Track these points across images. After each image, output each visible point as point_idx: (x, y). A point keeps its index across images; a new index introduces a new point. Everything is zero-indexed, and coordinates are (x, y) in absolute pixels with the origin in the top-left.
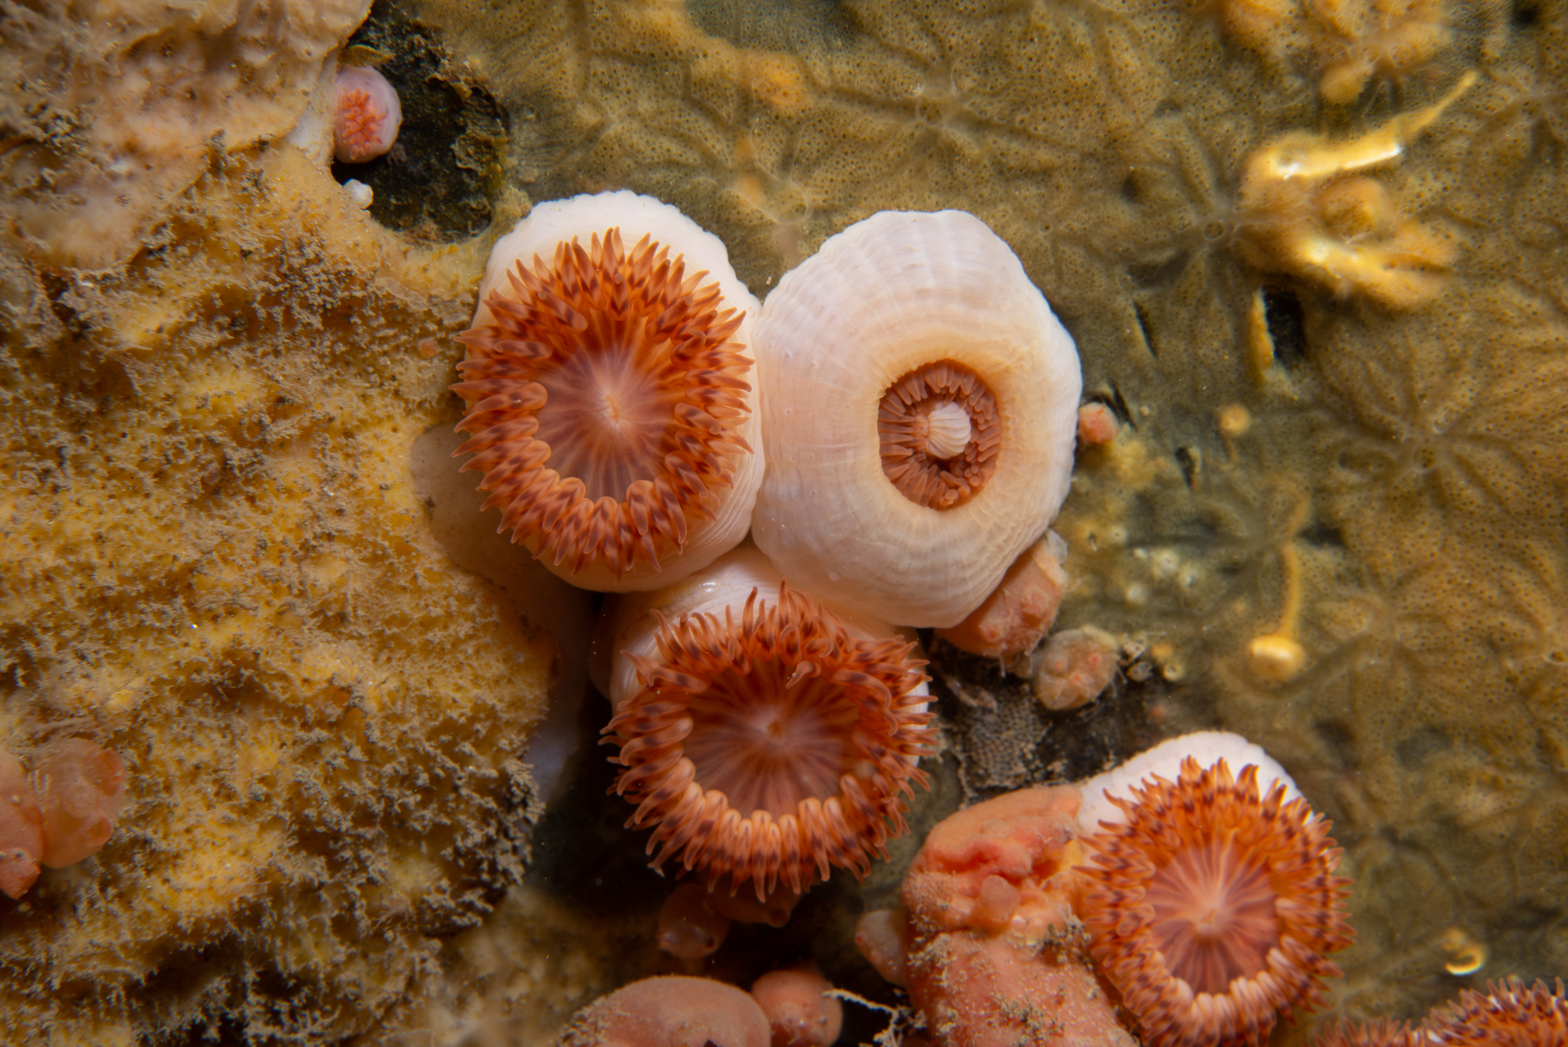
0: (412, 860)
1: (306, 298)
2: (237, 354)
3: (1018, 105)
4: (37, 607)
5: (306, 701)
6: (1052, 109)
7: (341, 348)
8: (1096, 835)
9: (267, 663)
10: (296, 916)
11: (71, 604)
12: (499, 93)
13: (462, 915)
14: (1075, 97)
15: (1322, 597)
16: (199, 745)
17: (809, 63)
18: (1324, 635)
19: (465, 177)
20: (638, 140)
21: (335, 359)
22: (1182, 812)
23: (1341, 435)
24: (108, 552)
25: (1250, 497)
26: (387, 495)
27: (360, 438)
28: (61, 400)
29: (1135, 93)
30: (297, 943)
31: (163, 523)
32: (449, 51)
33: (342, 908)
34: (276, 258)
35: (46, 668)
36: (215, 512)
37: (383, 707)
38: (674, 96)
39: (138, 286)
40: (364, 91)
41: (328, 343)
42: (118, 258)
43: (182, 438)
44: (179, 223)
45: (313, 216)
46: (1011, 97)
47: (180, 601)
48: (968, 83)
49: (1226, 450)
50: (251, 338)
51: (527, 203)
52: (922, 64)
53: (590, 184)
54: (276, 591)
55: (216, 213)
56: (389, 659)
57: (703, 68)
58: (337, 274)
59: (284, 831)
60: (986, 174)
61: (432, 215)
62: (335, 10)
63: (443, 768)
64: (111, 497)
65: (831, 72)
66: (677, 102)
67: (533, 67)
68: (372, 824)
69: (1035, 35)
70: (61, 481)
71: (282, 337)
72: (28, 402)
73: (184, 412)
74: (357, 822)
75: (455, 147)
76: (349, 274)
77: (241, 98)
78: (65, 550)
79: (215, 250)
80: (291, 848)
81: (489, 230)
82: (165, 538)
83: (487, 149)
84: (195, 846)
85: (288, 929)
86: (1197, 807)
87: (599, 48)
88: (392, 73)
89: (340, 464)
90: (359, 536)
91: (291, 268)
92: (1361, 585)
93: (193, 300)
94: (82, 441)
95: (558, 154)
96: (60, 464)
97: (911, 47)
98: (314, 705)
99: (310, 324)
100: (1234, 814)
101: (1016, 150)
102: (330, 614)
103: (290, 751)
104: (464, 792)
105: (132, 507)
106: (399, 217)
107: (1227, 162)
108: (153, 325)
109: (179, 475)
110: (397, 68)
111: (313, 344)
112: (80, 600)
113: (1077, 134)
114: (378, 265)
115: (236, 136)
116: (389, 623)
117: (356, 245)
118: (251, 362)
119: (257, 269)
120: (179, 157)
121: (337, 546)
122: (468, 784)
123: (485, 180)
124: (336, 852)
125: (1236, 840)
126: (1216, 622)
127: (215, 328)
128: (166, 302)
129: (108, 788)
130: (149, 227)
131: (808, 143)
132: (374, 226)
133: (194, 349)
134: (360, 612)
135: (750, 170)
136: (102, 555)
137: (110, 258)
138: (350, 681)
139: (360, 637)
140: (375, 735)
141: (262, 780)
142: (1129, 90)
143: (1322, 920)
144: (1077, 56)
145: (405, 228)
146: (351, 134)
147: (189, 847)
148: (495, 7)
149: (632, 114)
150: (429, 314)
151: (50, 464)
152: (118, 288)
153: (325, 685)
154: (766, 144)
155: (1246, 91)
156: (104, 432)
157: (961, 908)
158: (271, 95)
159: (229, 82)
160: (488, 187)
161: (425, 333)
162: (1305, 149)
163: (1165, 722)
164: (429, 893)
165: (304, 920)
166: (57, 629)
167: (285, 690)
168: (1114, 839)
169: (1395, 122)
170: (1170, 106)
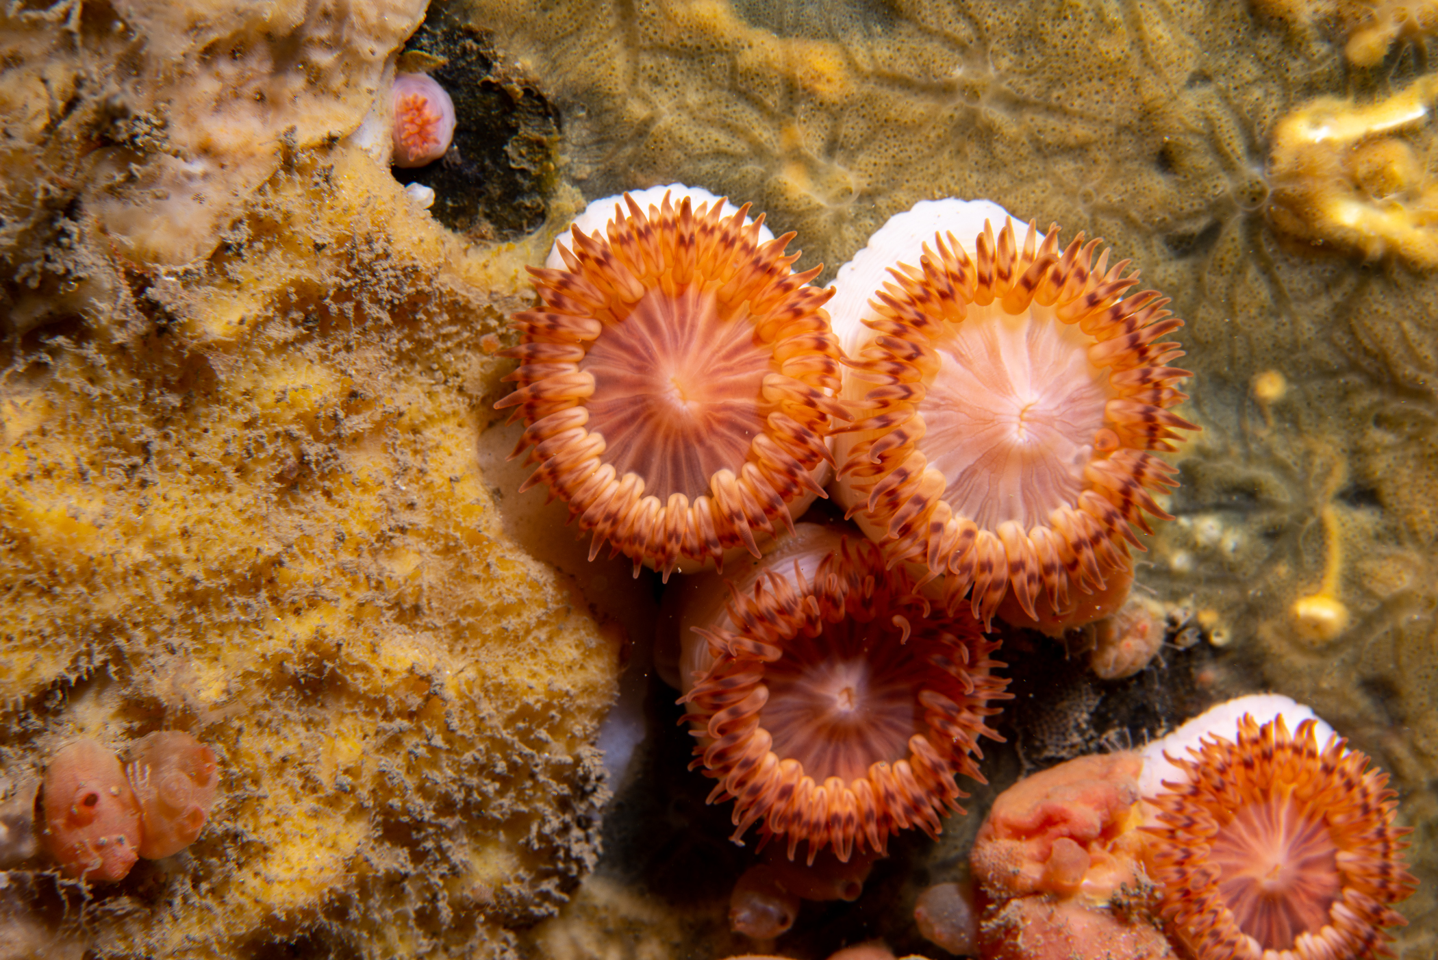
0: (490, 850)
1: (376, 293)
2: (311, 349)
3: (1052, 83)
4: (128, 601)
5: (388, 690)
6: (1087, 85)
7: (407, 345)
8: (1159, 795)
9: (348, 654)
10: (380, 909)
11: (160, 598)
12: (550, 92)
13: (539, 905)
14: (1110, 72)
15: (1363, 556)
16: (286, 738)
17: (852, 49)
18: (1369, 594)
19: (518, 177)
20: (688, 132)
21: (402, 357)
22: (1242, 769)
23: (1375, 397)
24: (194, 545)
25: (1290, 462)
26: (458, 487)
27: (428, 433)
28: (146, 396)
29: (1167, 65)
30: (382, 937)
31: (246, 516)
32: (500, 53)
33: (424, 900)
34: (347, 253)
35: (138, 664)
36: (293, 507)
37: (461, 695)
38: (721, 87)
39: (217, 282)
40: (421, 97)
41: (394, 340)
42: (198, 254)
43: (262, 432)
44: (255, 220)
45: (380, 213)
46: (1047, 74)
47: (264, 594)
48: (1005, 63)
49: (1263, 416)
50: (324, 335)
51: (581, 199)
52: (961, 47)
53: (641, 179)
54: (355, 583)
55: (291, 207)
56: (464, 649)
57: (748, 59)
58: (404, 269)
59: (370, 822)
60: (1024, 151)
61: (487, 216)
62: (396, 11)
63: (520, 755)
64: (195, 491)
65: (872, 57)
66: (725, 93)
67: (583, 65)
68: (452, 814)
69: (1068, 13)
70: (149, 476)
71: (354, 334)
72: (115, 398)
73: (263, 406)
74: (439, 812)
75: (508, 148)
76: (415, 270)
77: (309, 97)
78: (153, 545)
79: (289, 244)
80: (376, 840)
81: (543, 228)
82: (248, 532)
83: (540, 149)
84: (285, 838)
85: (375, 922)
86: (1257, 763)
87: (647, 43)
88: (445, 78)
89: (409, 459)
90: (431, 529)
91: (361, 263)
92: (1399, 543)
93: (271, 294)
94: (166, 437)
95: (610, 150)
96: (147, 460)
97: (948, 30)
98: (395, 695)
99: (379, 319)
100: (1293, 768)
101: (1053, 128)
102: (406, 606)
103: (372, 741)
104: (541, 778)
105: (216, 500)
106: (455, 219)
107: (1257, 129)
108: (235, 318)
109: (260, 469)
110: (450, 73)
111: (382, 339)
112: (168, 594)
113: (1112, 108)
114: (442, 260)
115: (308, 134)
116: (463, 613)
117: (421, 241)
118: (324, 358)
119: (329, 264)
120: (252, 155)
121: (410, 539)
122: (545, 770)
123: (538, 180)
124: (418, 842)
125: (1295, 795)
126: (1260, 585)
127: (289, 323)
128: (245, 296)
129: (201, 779)
130: (227, 223)
131: (852, 128)
132: (436, 226)
133: (272, 344)
134: (434, 604)
135: (797, 156)
136: (188, 550)
137: (190, 254)
138: (429, 670)
139: (435, 628)
140: (455, 723)
141: (347, 771)
142: (1161, 62)
143: (1385, 870)
144: (1109, 32)
145: (462, 229)
146: (411, 135)
147: (279, 839)
148: (545, 9)
149: (681, 107)
150: (490, 310)
151: (138, 460)
152: (199, 283)
153: (405, 675)
154: (811, 130)
155: (1274, 58)
156: (187, 428)
157: (1031, 873)
158: (337, 96)
159: (297, 82)
160: (542, 186)
161: (487, 329)
162: (1332, 114)
163: (1213, 687)
164: (509, 882)
165: (389, 912)
166: (147, 624)
167: (367, 681)
168: (1178, 799)
169: (1419, 83)
170: (1201, 77)
